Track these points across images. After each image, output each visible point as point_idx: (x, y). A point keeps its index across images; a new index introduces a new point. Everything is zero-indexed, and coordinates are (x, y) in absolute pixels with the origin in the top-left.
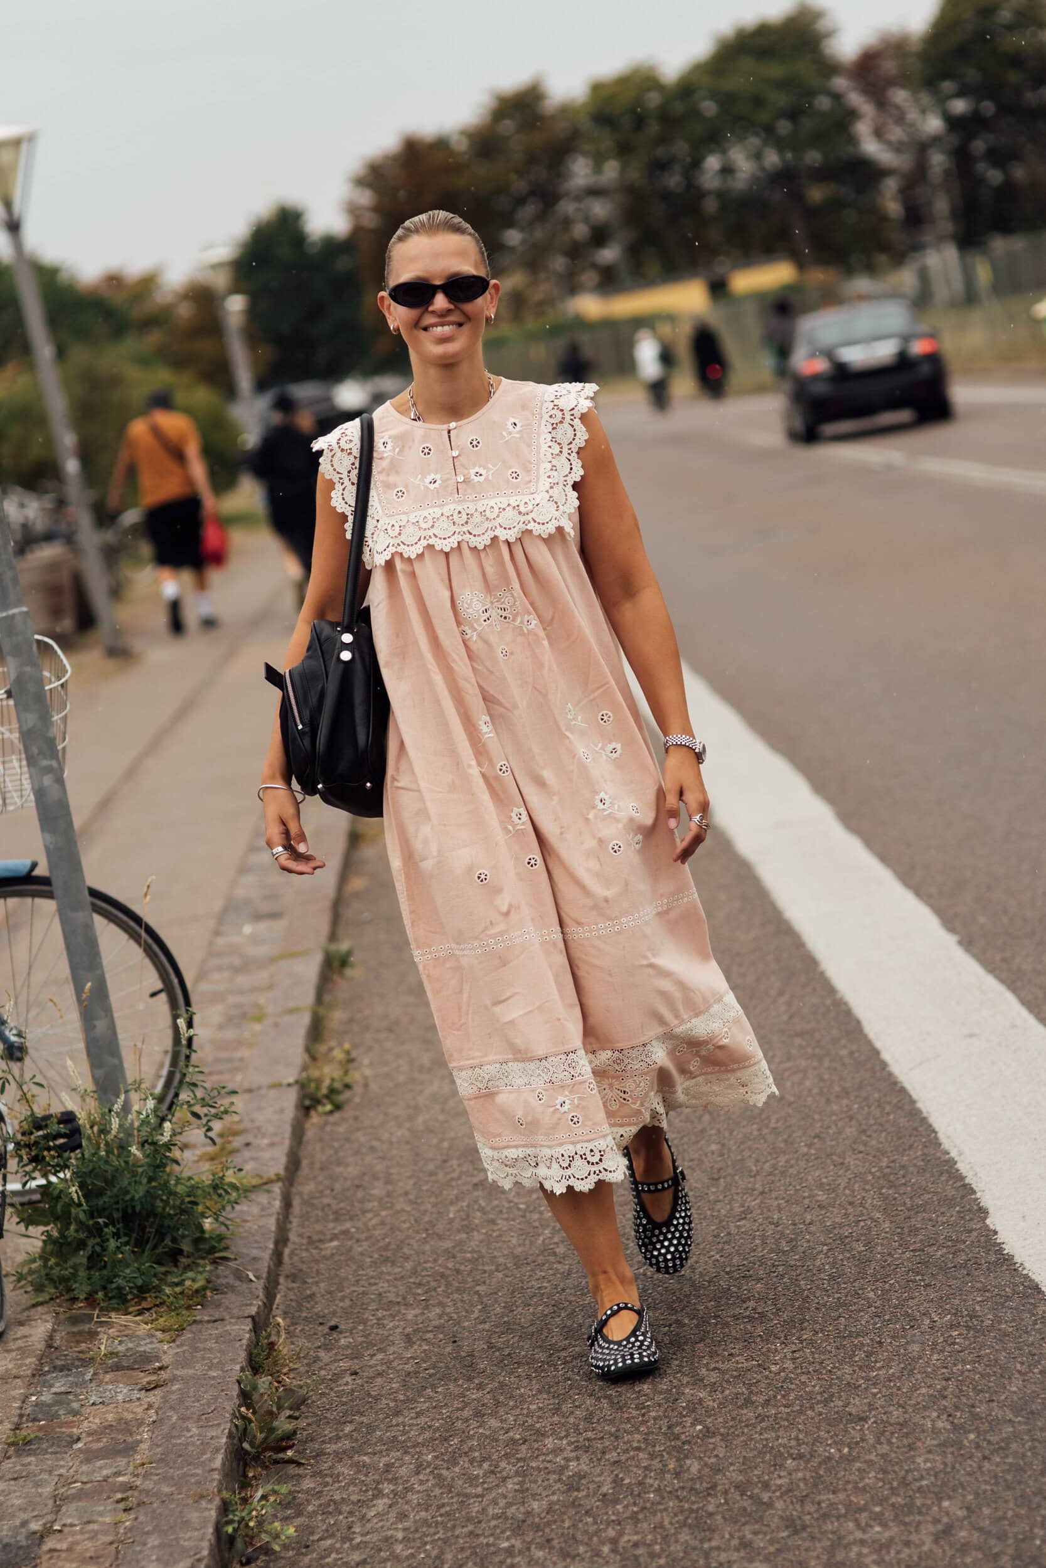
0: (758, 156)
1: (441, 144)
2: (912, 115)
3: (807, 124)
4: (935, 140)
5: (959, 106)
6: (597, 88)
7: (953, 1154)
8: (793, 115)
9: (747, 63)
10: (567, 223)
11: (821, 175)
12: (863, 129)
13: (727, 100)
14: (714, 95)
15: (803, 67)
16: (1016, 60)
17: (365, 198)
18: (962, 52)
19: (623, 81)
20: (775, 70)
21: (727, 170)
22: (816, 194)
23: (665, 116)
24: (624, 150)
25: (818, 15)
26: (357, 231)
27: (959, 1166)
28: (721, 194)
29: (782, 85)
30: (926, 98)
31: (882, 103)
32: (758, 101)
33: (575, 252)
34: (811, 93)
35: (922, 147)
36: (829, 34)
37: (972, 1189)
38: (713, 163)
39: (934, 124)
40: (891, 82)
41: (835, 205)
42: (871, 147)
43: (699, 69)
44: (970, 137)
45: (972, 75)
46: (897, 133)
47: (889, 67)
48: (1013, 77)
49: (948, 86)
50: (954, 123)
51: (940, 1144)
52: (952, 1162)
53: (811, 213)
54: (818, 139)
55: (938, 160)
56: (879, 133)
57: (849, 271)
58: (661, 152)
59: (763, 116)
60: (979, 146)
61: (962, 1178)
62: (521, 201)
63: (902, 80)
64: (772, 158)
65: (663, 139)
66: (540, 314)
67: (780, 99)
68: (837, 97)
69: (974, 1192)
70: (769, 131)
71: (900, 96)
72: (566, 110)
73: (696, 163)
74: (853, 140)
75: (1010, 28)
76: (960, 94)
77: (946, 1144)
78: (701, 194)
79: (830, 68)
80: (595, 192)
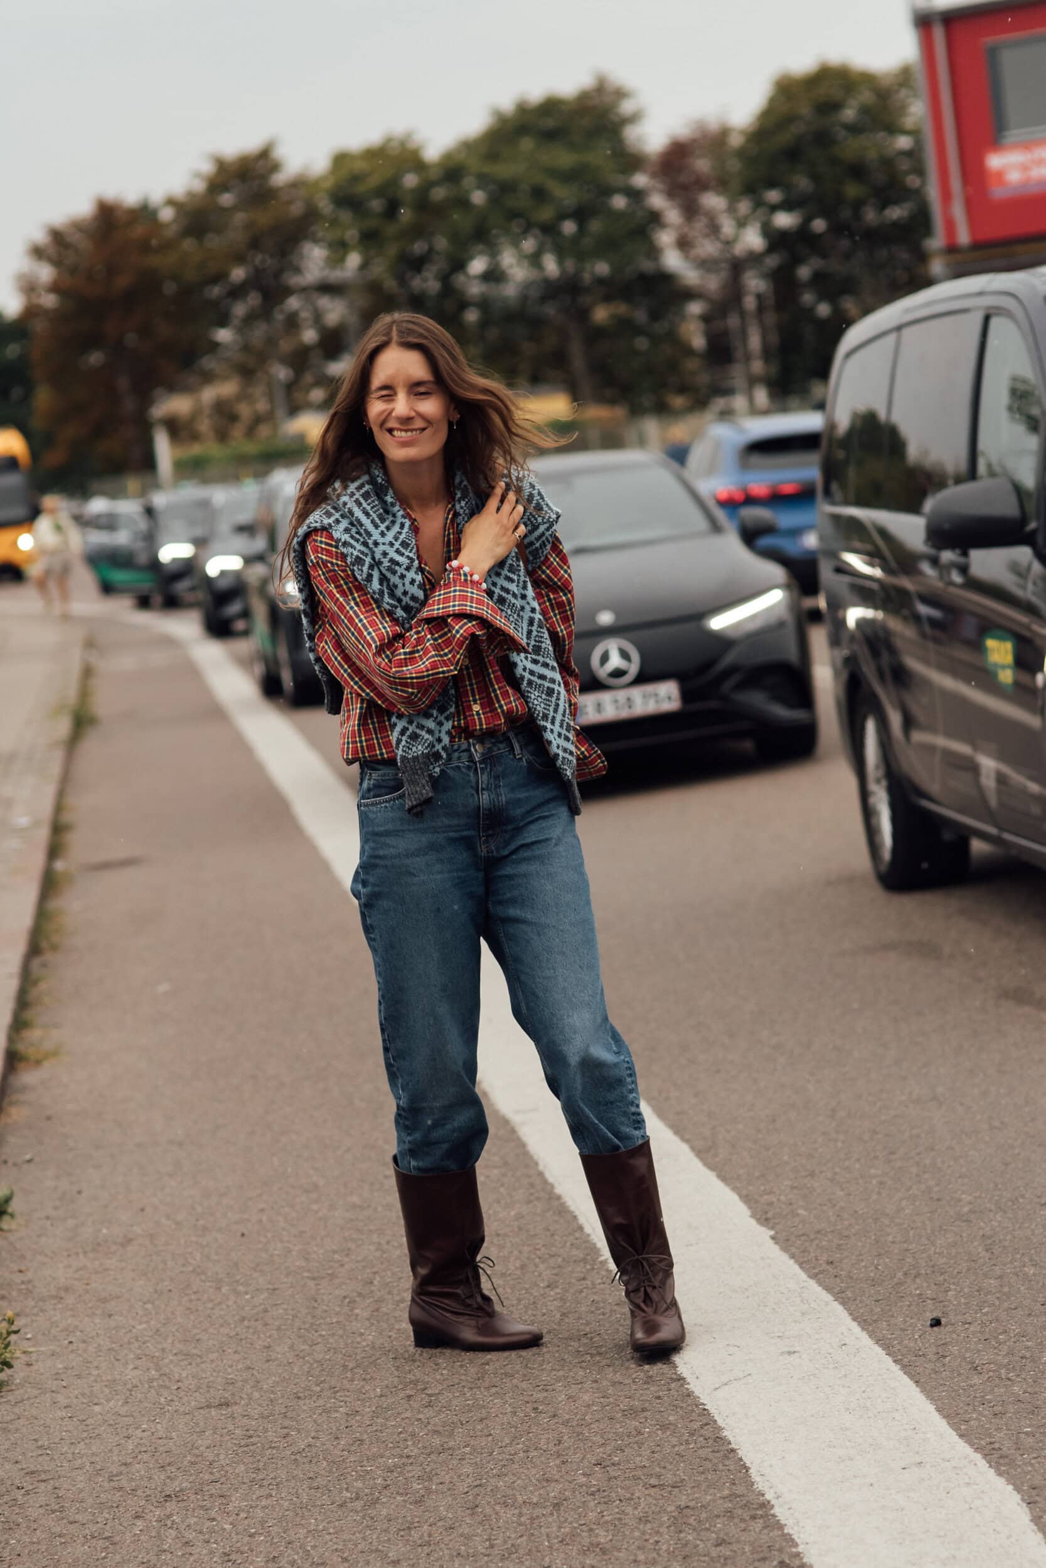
0: (535, 260)
1: (144, 213)
2: (728, 227)
3: (596, 226)
4: (753, 258)
5: (784, 220)
6: (341, 159)
7: (769, 1496)
8: (581, 215)
9: (527, 144)
10: (293, 323)
11: (611, 290)
12: (665, 238)
13: (502, 190)
14: (483, 180)
15: (599, 156)
16: (858, 171)
17: (45, 273)
18: (793, 154)
19: (373, 154)
20: (565, 158)
21: (494, 276)
22: (601, 314)
23: (422, 201)
24: (370, 239)
25: (621, 94)
26: (31, 312)
27: (776, 1511)
28: (484, 304)
29: (569, 176)
30: (744, 206)
31: (691, 210)
32: (539, 194)
33: (300, 360)
34: (608, 191)
35: (737, 267)
36: (634, 118)
37: (793, 1540)
38: (478, 266)
39: (753, 239)
40: (702, 185)
41: (625, 327)
42: (673, 260)
43: (468, 146)
44: (797, 260)
45: (803, 183)
46: (708, 248)
47: (702, 165)
48: (852, 190)
49: (774, 196)
50: (777, 240)
51: (752, 1484)
52: (766, 1505)
53: (595, 335)
54: (607, 246)
55: (755, 283)
56: (684, 244)
57: (636, 411)
58: (419, 247)
59: (546, 214)
60: (804, 272)
61: (781, 1527)
62: (237, 292)
63: (721, 184)
64: (551, 265)
65: (418, 231)
66: (251, 432)
67: (566, 195)
68: (636, 195)
69: (796, 1545)
70: (549, 230)
71: (713, 201)
72: (299, 184)
73: (459, 265)
74: (654, 252)
75: (854, 129)
76: (787, 205)
77: (760, 1484)
78: (463, 305)
79: (632, 161)
80: (328, 288)
